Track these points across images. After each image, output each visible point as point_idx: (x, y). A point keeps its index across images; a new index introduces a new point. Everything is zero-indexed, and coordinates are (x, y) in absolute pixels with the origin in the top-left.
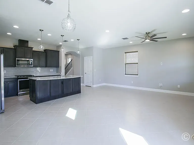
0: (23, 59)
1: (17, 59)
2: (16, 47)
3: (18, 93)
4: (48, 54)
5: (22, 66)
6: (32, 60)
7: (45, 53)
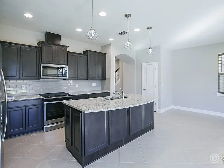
0: (52, 65)
1: (42, 65)
2: (40, 45)
3: (45, 127)
4: (90, 59)
5: (51, 77)
6: (67, 66)
7: (86, 56)
